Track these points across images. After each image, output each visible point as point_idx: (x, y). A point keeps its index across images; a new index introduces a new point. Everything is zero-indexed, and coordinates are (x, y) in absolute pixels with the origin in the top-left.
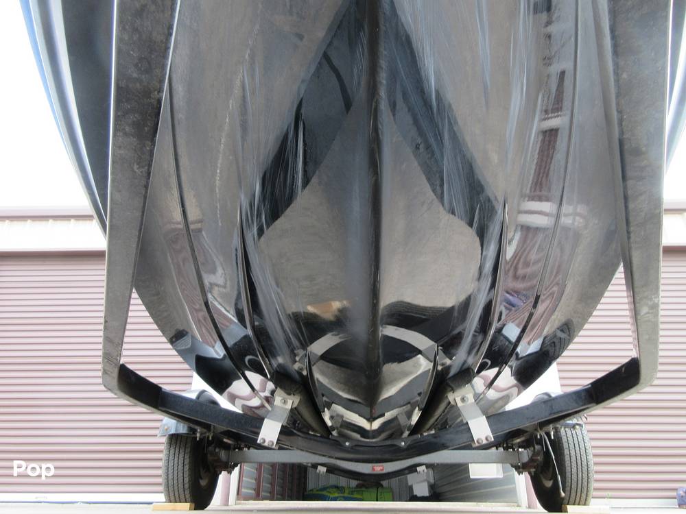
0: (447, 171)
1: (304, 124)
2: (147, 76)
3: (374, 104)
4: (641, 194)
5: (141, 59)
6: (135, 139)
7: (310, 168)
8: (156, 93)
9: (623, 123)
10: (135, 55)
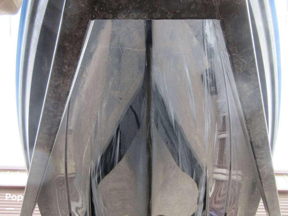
0: (180, 153)
1: (120, 132)
2: (56, 110)
3: (149, 124)
5: (55, 104)
6: (47, 135)
7: (122, 150)
8: (59, 117)
9: (251, 135)
10: (52, 102)
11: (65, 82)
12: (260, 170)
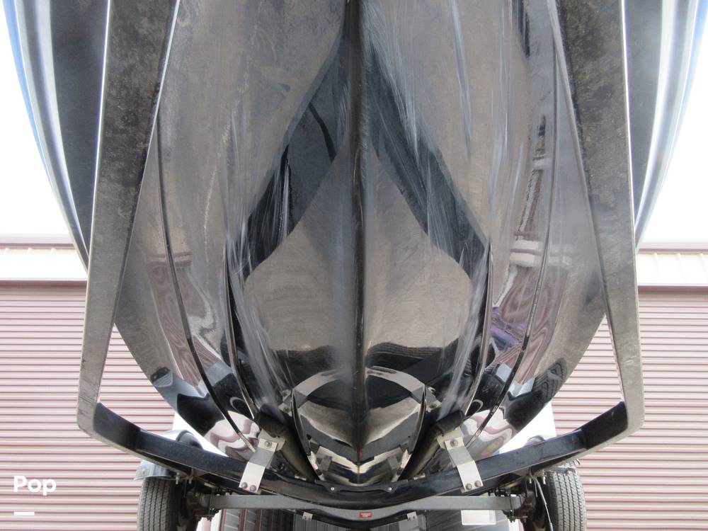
0: (431, 216)
1: (290, 169)
2: (133, 128)
3: (357, 154)
4: (613, 247)
5: (128, 113)
6: (120, 185)
7: (296, 211)
8: (142, 143)
9: (591, 182)
10: (122, 109)
11: (147, 62)
12: (605, 257)
